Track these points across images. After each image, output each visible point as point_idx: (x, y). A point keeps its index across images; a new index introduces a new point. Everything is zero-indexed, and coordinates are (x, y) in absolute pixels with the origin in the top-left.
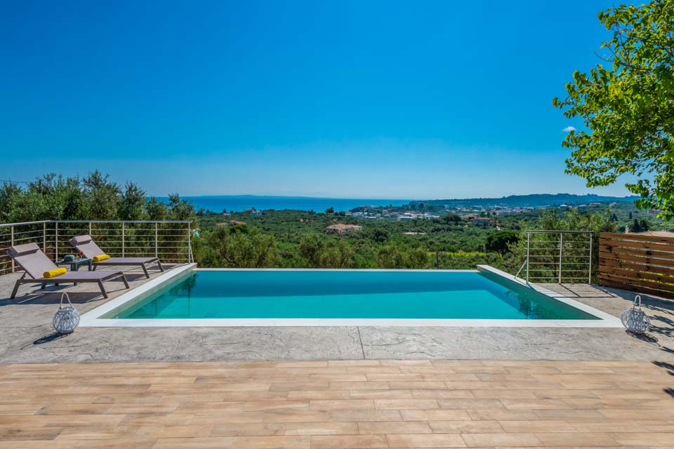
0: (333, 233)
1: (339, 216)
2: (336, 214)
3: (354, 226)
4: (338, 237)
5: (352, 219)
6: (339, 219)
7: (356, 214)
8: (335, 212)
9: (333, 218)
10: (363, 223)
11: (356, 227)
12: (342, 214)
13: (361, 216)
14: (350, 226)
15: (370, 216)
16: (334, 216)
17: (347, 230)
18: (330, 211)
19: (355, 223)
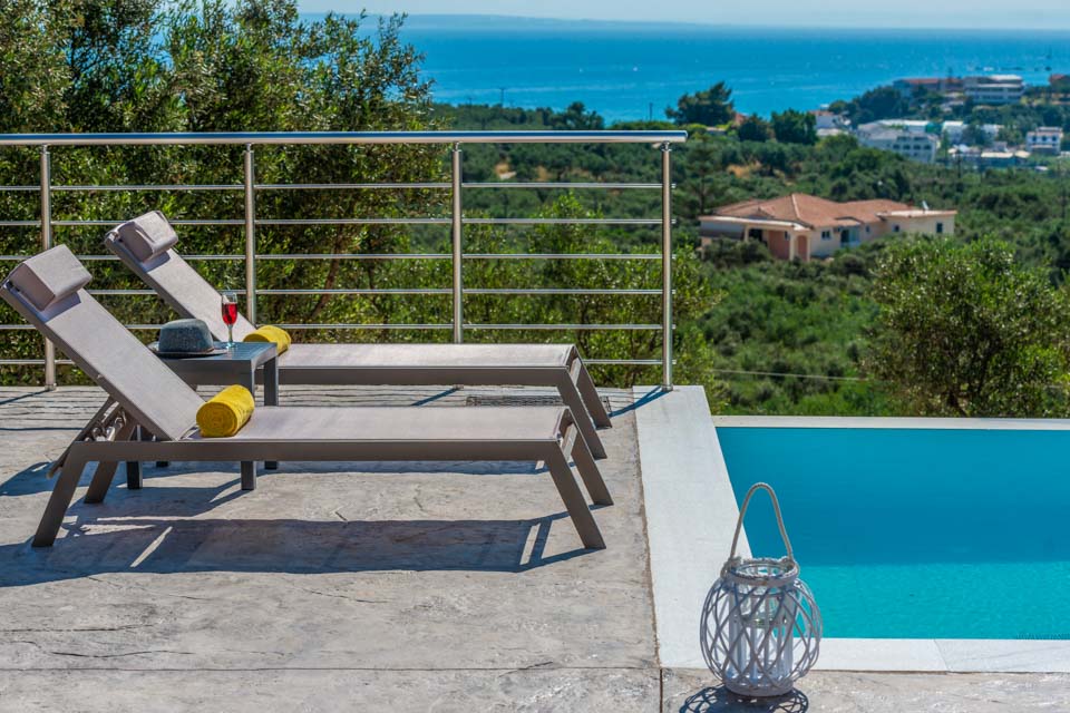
0: (749, 257)
1: (773, 144)
2: (751, 131)
3: (901, 212)
4: (799, 286)
5: (870, 162)
6: (773, 162)
7: (882, 133)
8: (742, 112)
9: (730, 159)
10: (949, 192)
11: (916, 217)
12: (795, 129)
13: (920, 144)
14: (869, 211)
15: (981, 140)
16: (734, 145)
17: (845, 235)
18: (704, 110)
19: (901, 191)
